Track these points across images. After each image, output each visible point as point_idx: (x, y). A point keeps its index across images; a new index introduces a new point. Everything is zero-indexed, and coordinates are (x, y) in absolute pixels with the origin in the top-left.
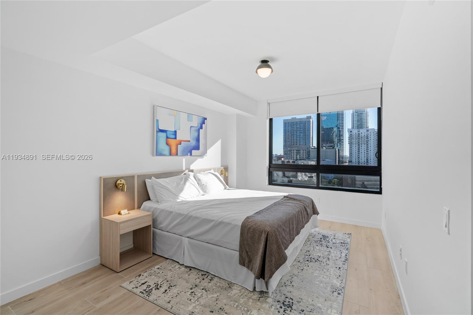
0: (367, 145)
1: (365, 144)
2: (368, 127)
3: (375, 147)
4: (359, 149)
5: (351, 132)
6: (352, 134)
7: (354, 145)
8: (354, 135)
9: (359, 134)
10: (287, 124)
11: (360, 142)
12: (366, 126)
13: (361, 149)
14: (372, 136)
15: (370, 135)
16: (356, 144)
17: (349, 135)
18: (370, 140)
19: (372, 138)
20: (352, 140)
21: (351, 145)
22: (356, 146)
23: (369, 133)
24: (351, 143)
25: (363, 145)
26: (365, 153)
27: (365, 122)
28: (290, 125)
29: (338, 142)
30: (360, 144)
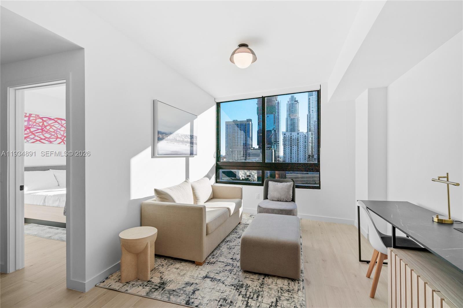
0: (298, 146)
1: (296, 146)
2: (299, 131)
3: (304, 148)
4: (291, 150)
5: (285, 134)
6: (286, 136)
7: (287, 147)
8: (287, 137)
9: (291, 136)
10: (229, 125)
11: (292, 144)
12: (298, 129)
13: (293, 150)
14: (302, 139)
15: (300, 138)
16: (289, 145)
17: (283, 138)
18: (300, 142)
19: (301, 141)
20: (286, 142)
21: (285, 146)
22: (289, 147)
23: (299, 135)
24: (284, 145)
25: (294, 146)
26: (296, 153)
27: (297, 126)
28: (232, 127)
29: (274, 144)
30: (292, 146)
